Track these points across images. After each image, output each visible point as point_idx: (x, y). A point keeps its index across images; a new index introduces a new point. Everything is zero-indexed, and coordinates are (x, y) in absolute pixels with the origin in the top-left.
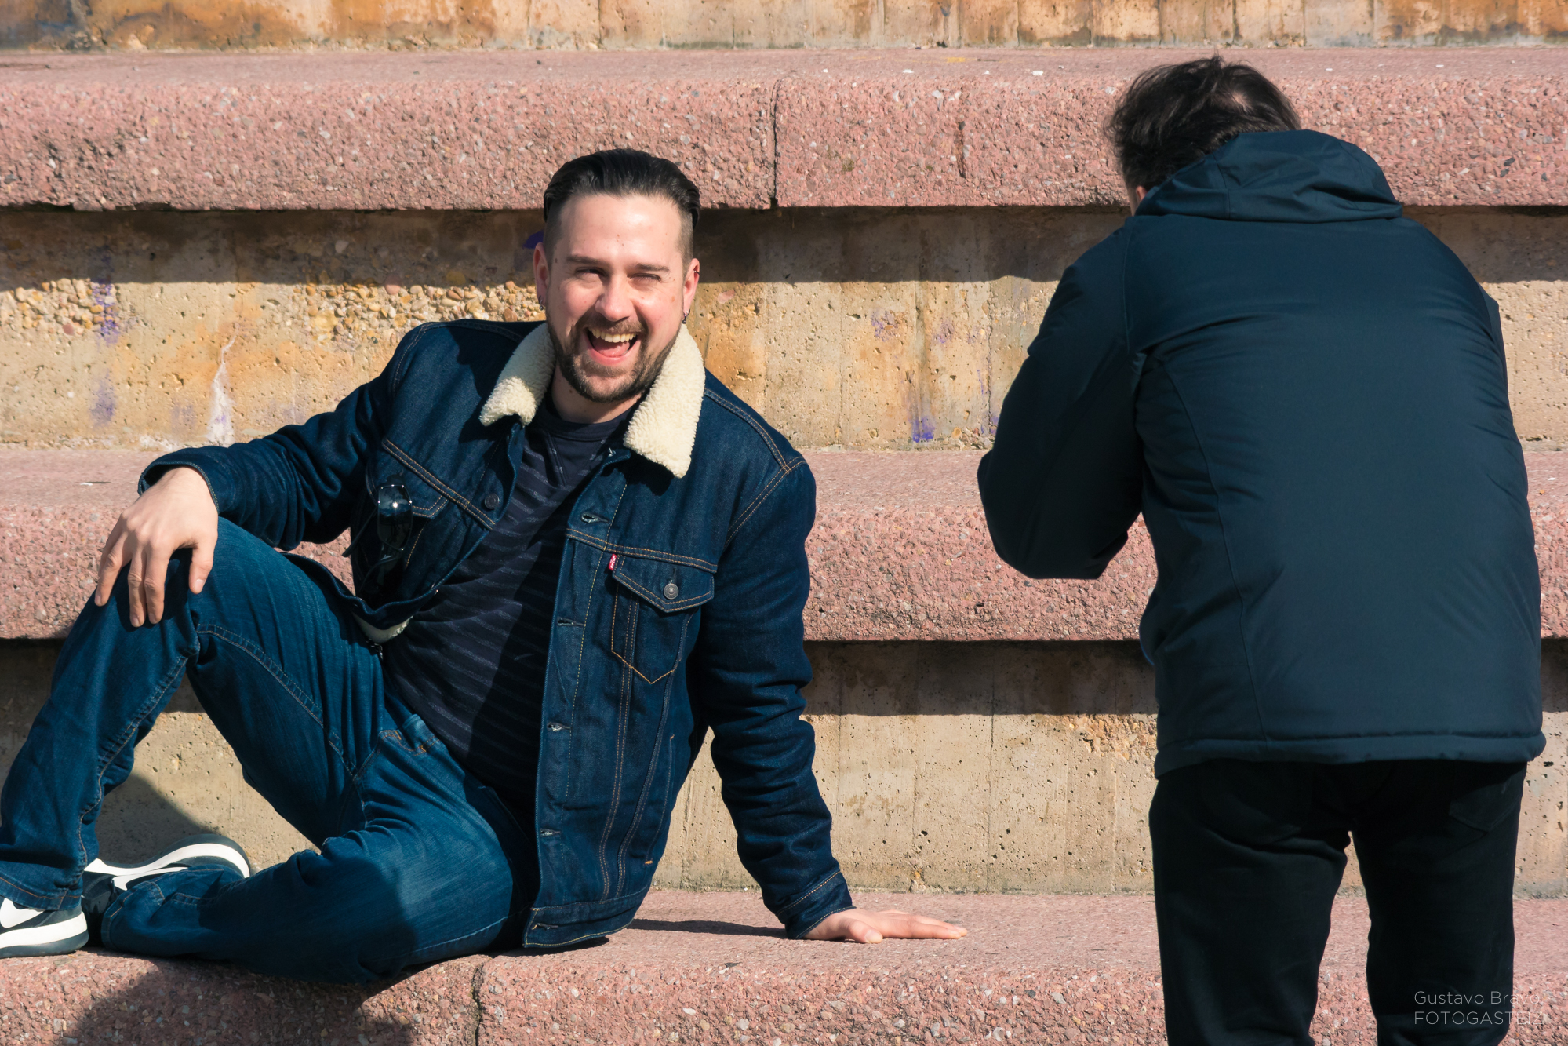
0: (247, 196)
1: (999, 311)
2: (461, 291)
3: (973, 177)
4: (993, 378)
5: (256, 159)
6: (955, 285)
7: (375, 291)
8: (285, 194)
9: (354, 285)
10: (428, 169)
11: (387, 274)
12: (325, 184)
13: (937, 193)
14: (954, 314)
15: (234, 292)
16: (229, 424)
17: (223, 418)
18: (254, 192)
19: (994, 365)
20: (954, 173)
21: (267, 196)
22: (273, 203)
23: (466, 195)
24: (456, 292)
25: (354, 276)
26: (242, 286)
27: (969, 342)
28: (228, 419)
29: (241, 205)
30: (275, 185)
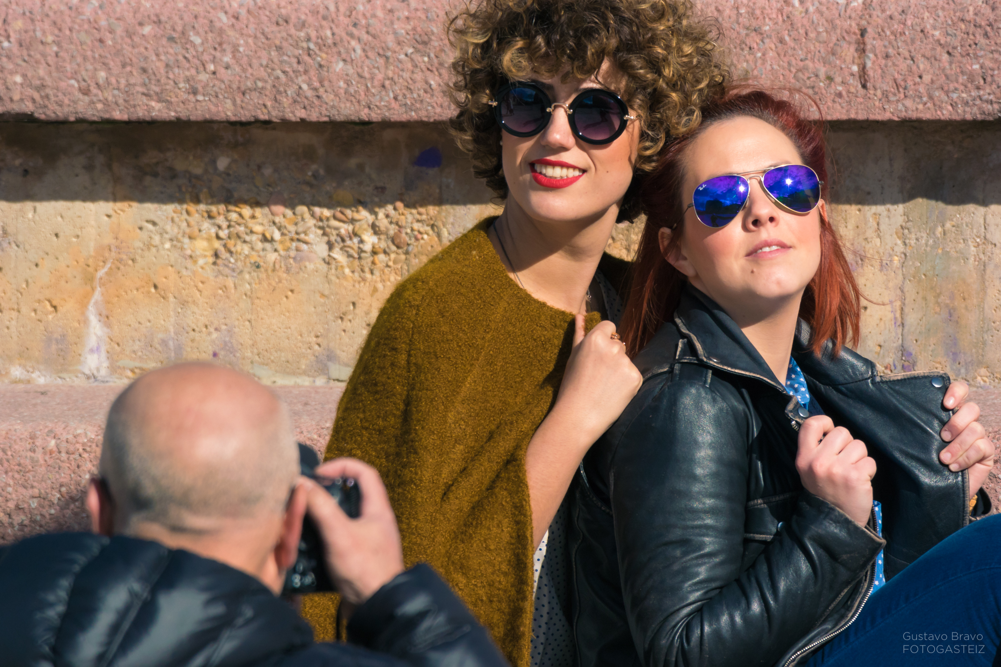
0: (114, 106)
1: (913, 236)
2: (348, 212)
3: (875, 89)
4: (906, 310)
5: (124, 66)
6: (866, 208)
7: (258, 212)
8: (153, 104)
9: (236, 205)
10: (304, 77)
11: (271, 194)
12: (195, 92)
13: (838, 106)
14: (866, 239)
15: (111, 212)
16: (103, 355)
17: (98, 349)
18: (121, 101)
19: (907, 295)
20: (855, 84)
21: (135, 106)
22: (141, 113)
23: (342, 106)
24: (342, 213)
25: (236, 195)
26: (119, 205)
27: (881, 270)
28: (103, 349)
29: (107, 116)
30: (143, 94)
